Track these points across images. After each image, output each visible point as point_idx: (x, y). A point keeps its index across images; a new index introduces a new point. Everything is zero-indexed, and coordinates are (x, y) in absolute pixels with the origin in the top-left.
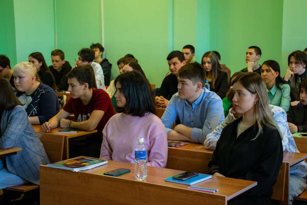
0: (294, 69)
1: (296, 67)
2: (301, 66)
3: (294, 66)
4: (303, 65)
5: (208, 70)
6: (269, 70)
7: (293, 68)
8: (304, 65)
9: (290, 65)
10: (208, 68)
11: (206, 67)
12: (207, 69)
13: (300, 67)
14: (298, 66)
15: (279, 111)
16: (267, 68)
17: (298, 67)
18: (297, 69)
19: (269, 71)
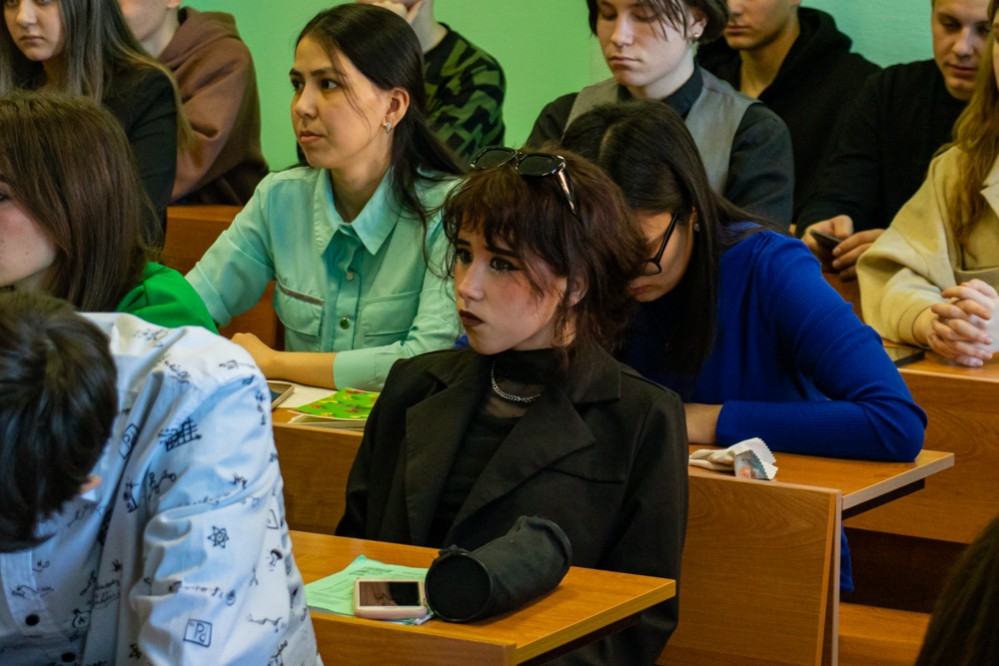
0: (627, 53)
1: (636, 41)
2: (669, 31)
3: (625, 29)
4: (685, 24)
5: (41, 52)
6: (332, 75)
7: (619, 47)
8: (691, 20)
9: (602, 23)
10: (35, 32)
11: (25, 27)
12: (30, 41)
13: (665, 37)
14: (654, 34)
15: (224, 370)
16: (322, 63)
17: (651, 41)
18: (644, 54)
19: (332, 85)
